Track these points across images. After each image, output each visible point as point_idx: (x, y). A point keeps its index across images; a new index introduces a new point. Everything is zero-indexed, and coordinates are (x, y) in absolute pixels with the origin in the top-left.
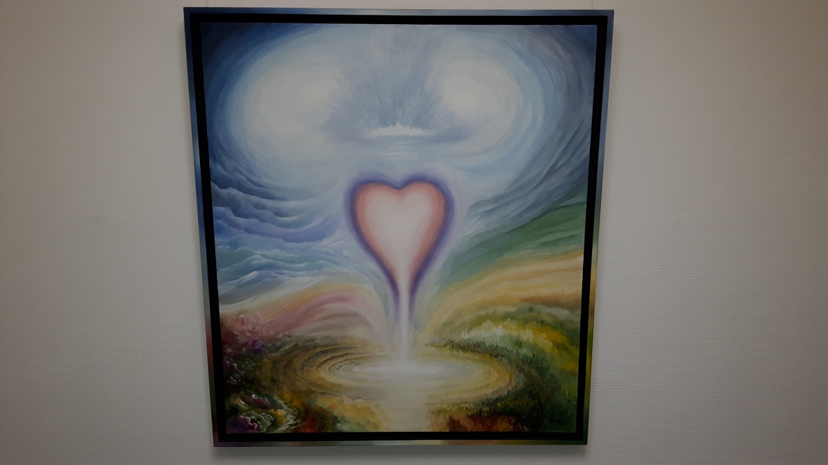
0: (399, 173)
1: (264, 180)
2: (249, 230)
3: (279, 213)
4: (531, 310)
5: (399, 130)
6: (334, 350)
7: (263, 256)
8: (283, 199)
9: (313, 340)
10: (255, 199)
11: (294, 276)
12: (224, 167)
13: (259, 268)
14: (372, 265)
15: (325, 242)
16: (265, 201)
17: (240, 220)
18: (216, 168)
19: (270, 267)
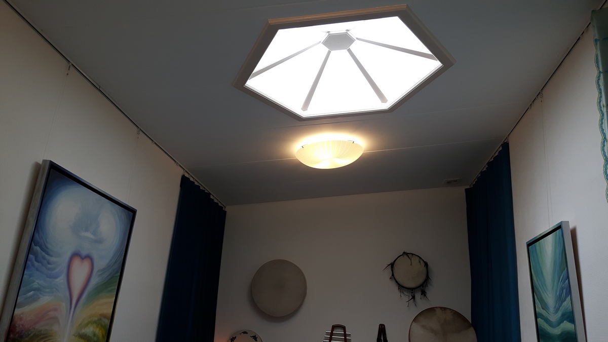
0: (84, 253)
1: (49, 246)
2: (37, 270)
3: (49, 263)
4: (100, 319)
5: (88, 235)
6: (46, 337)
7: (38, 283)
8: (52, 256)
9: (41, 331)
10: (44, 253)
11: (44, 296)
12: (39, 235)
13: (35, 290)
14: (68, 294)
15: (58, 280)
16: (46, 256)
17: (36, 264)
18: (36, 235)
19: (38, 290)
